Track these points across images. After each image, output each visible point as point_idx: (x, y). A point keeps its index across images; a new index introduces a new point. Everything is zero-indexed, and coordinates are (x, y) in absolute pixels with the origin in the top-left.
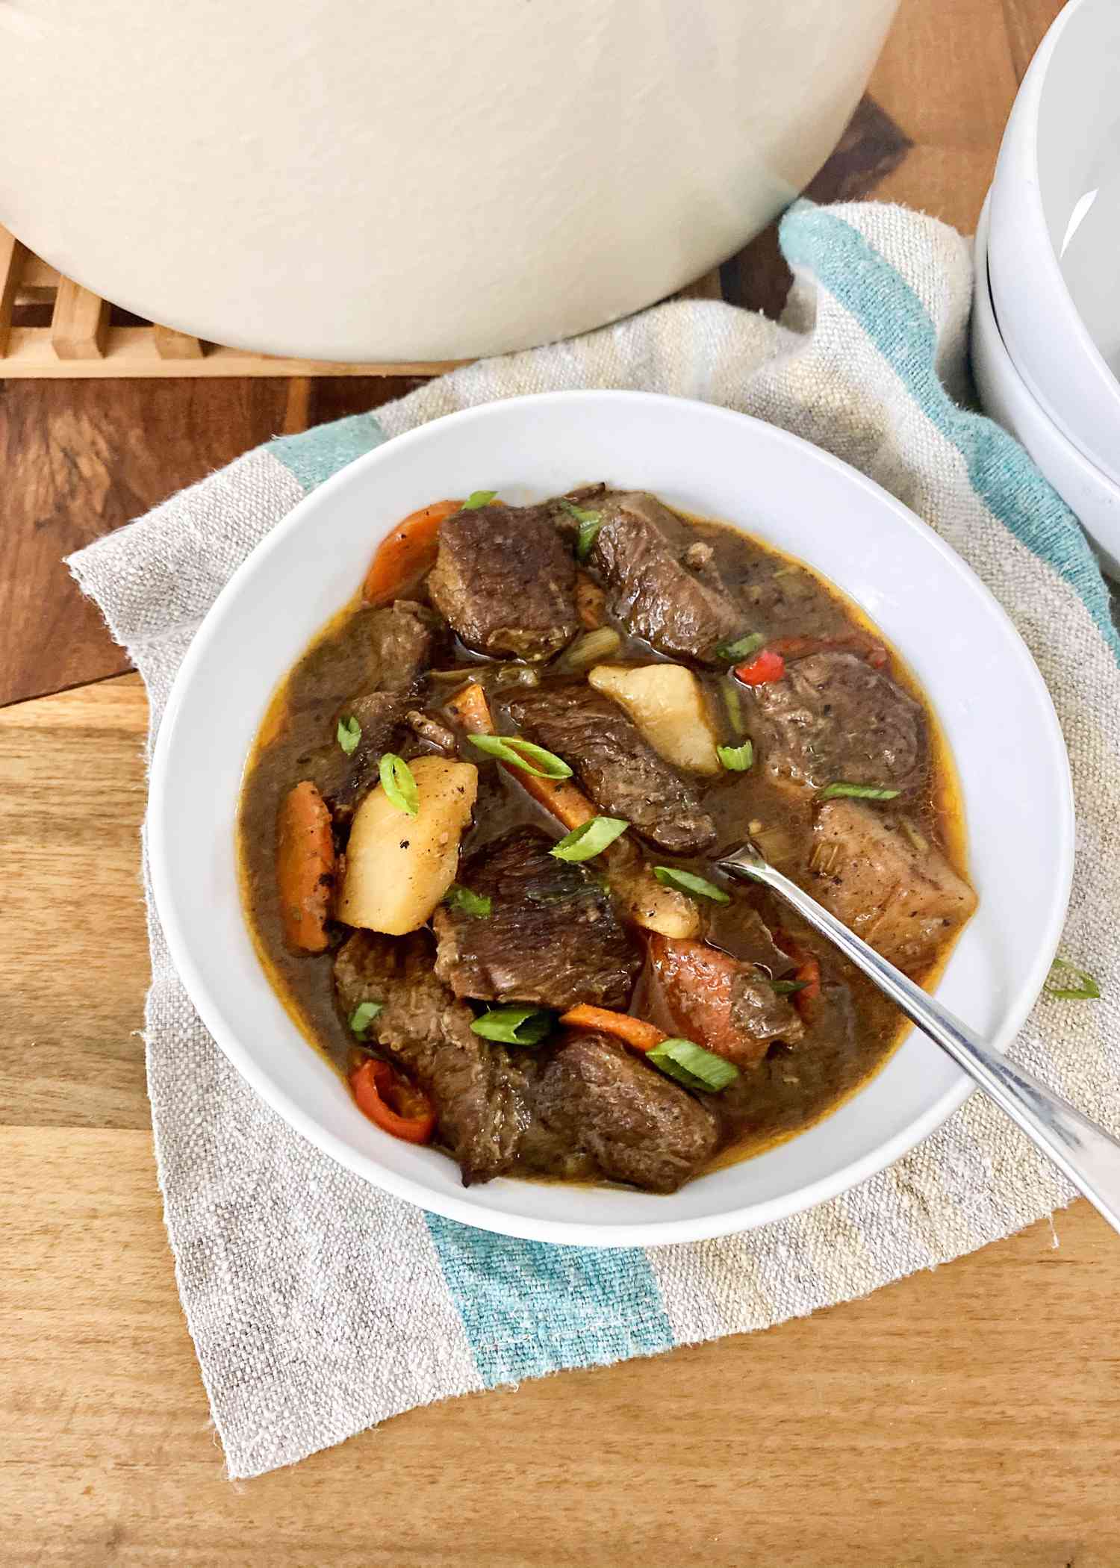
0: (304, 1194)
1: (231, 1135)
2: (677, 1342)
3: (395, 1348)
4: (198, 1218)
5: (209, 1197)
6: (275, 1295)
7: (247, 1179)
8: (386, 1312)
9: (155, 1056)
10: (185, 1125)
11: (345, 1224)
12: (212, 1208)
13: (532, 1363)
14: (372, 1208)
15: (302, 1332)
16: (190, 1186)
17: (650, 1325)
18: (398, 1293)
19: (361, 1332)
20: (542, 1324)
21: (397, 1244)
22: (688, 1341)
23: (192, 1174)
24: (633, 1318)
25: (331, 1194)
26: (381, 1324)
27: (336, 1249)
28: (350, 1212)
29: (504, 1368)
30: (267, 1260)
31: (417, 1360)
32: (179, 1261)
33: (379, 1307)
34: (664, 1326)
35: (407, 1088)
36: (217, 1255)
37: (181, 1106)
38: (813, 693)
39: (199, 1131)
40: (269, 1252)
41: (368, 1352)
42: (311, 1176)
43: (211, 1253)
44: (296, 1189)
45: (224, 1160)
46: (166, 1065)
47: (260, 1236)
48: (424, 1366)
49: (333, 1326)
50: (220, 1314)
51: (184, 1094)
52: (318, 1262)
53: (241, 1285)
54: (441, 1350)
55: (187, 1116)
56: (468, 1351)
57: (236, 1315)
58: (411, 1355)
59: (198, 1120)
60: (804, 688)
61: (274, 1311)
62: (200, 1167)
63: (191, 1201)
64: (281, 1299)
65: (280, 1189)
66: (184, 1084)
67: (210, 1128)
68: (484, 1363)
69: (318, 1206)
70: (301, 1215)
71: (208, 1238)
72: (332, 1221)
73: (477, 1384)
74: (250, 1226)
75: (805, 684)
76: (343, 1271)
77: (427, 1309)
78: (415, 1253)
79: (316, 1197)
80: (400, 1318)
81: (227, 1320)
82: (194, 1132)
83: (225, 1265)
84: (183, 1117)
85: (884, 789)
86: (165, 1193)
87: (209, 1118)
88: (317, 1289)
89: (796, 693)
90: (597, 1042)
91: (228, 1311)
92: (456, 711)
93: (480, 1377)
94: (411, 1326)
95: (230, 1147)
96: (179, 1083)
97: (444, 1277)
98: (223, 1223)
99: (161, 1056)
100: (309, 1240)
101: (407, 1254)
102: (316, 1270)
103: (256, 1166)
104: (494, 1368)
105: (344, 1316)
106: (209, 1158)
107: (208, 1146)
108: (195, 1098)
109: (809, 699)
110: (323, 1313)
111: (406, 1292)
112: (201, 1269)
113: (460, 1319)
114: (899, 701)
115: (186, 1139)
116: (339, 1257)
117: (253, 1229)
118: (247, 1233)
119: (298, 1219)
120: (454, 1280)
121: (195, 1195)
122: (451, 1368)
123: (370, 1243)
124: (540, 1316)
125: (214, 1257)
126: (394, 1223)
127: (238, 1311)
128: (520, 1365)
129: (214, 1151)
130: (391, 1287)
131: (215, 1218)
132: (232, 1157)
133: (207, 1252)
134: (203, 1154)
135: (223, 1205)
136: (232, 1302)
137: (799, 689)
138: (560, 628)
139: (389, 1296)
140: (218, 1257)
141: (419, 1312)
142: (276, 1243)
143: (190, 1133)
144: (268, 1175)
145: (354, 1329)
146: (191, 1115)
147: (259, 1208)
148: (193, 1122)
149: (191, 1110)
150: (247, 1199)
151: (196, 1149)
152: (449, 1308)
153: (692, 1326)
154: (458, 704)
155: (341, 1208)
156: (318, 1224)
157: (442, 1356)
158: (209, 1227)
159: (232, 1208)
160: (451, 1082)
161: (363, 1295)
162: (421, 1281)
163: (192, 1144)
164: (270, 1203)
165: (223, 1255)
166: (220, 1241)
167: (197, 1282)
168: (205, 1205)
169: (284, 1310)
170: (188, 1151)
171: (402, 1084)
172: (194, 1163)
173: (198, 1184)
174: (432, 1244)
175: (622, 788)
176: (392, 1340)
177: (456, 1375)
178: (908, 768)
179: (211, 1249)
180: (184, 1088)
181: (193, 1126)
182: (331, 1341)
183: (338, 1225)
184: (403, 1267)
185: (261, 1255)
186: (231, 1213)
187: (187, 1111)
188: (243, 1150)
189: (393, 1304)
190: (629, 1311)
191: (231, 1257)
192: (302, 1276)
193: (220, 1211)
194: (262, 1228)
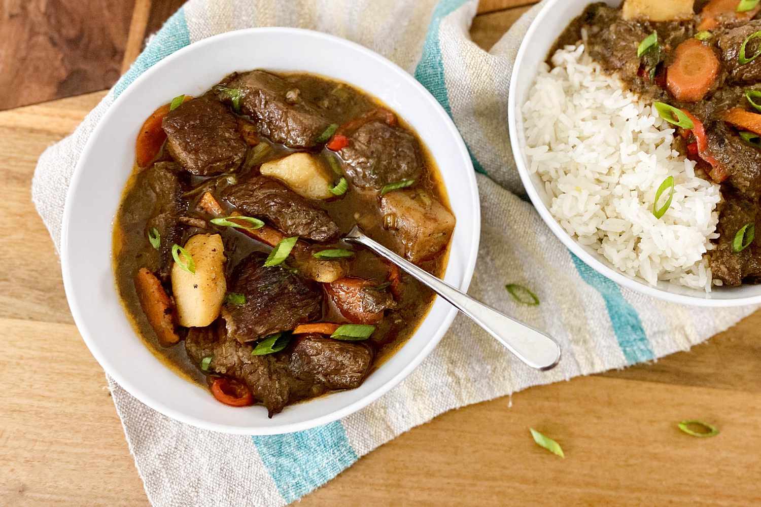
0: (198, 441)
1: (161, 422)
2: (359, 456)
3: (246, 498)
4: (151, 462)
5: (155, 451)
6: (191, 489)
7: (171, 440)
8: (240, 484)
9: (117, 396)
10: (138, 422)
11: (218, 450)
12: (157, 456)
13: (304, 488)
14: (228, 439)
15: (205, 501)
16: (145, 448)
17: (345, 453)
18: (244, 474)
19: (230, 495)
20: (305, 471)
21: (241, 453)
22: (363, 454)
23: (145, 443)
24: (337, 454)
25: (209, 438)
26: (239, 489)
27: (215, 462)
28: (219, 444)
29: (293, 494)
30: (185, 474)
31: (256, 501)
32: (145, 482)
33: (237, 482)
34: (351, 452)
35: (237, 385)
36: (163, 476)
37: (135, 415)
38: (364, 147)
39: (146, 423)
40: (186, 470)
41: (235, 503)
42: (200, 432)
43: (160, 476)
44: (194, 440)
45: (160, 433)
46: (124, 398)
47: (181, 464)
48: (260, 502)
49: (218, 496)
50: (167, 501)
51: (135, 409)
52: (208, 470)
53: (175, 487)
54: (266, 494)
55: (139, 418)
56: (277, 491)
57: (174, 500)
58: (254, 499)
59: (144, 419)
60: (360, 146)
61: (192, 495)
62: (149, 438)
63: (147, 455)
64: (194, 490)
65: (187, 441)
66: (134, 404)
67: (151, 421)
68: (285, 494)
69: (205, 444)
70: (198, 450)
71: (157, 470)
72: (212, 450)
73: (283, 503)
74: (176, 461)
75: (360, 144)
76: (219, 471)
77: (257, 478)
78: (249, 455)
79: (203, 441)
80: (247, 484)
81: (170, 503)
82: (143, 424)
83: (167, 480)
84: (137, 419)
85: (406, 181)
86: (134, 454)
87: (149, 417)
88: (209, 482)
89: (356, 150)
90: (309, 339)
91: (171, 499)
92: (202, 208)
93: (284, 500)
94: (252, 487)
95: (162, 427)
96: (132, 404)
97: (263, 462)
98: (163, 462)
99: (120, 395)
100: (202, 461)
101: (246, 456)
102: (207, 473)
103: (175, 433)
104: (289, 495)
105: (222, 490)
106: (153, 434)
107: (151, 429)
108: (141, 409)
109: (363, 151)
110: (213, 491)
111: (247, 472)
112: (156, 484)
113: (272, 479)
114: (403, 139)
115: (140, 428)
116: (217, 465)
117: (178, 462)
118: (175, 464)
119: (196, 452)
120: (267, 463)
121: (148, 452)
122: (272, 500)
123: (229, 455)
124: (304, 467)
125: (161, 477)
126: (239, 444)
127: (175, 498)
128: (299, 490)
129: (154, 430)
130: (241, 472)
131: (159, 461)
132: (163, 432)
133: (158, 476)
134: (149, 433)
135: (162, 454)
136: (172, 495)
137: (357, 147)
138: (236, 155)
139: (240, 476)
140: (163, 477)
141: (254, 480)
142: (189, 466)
143: (141, 425)
144: (181, 436)
145: (227, 495)
146: (141, 417)
147: (179, 452)
148: (142, 420)
149: (140, 415)
150: (173, 449)
151: (146, 431)
152: (267, 475)
153: (363, 447)
154: (202, 205)
155: (215, 443)
156: (206, 453)
157: (267, 496)
158: (157, 465)
159: (167, 455)
160: (252, 378)
161: (229, 478)
162: (253, 467)
163: (143, 430)
164: (184, 449)
165: (165, 476)
166: (163, 470)
167: (155, 490)
168: (153, 456)
169: (196, 494)
170: (142, 433)
171: (234, 384)
172: (146, 437)
173: (149, 447)
174: (256, 449)
175: (289, 223)
176: (245, 495)
177: (274, 502)
178: (415, 168)
179: (159, 474)
180: (135, 406)
181: (142, 422)
182: (218, 502)
183: (214, 451)
184: (245, 462)
185: (182, 472)
186: (166, 457)
187: (138, 416)
188: (168, 427)
189: (243, 479)
190: (336, 451)
191: (169, 476)
192: (202, 477)
193: (161, 457)
194: (182, 461)
